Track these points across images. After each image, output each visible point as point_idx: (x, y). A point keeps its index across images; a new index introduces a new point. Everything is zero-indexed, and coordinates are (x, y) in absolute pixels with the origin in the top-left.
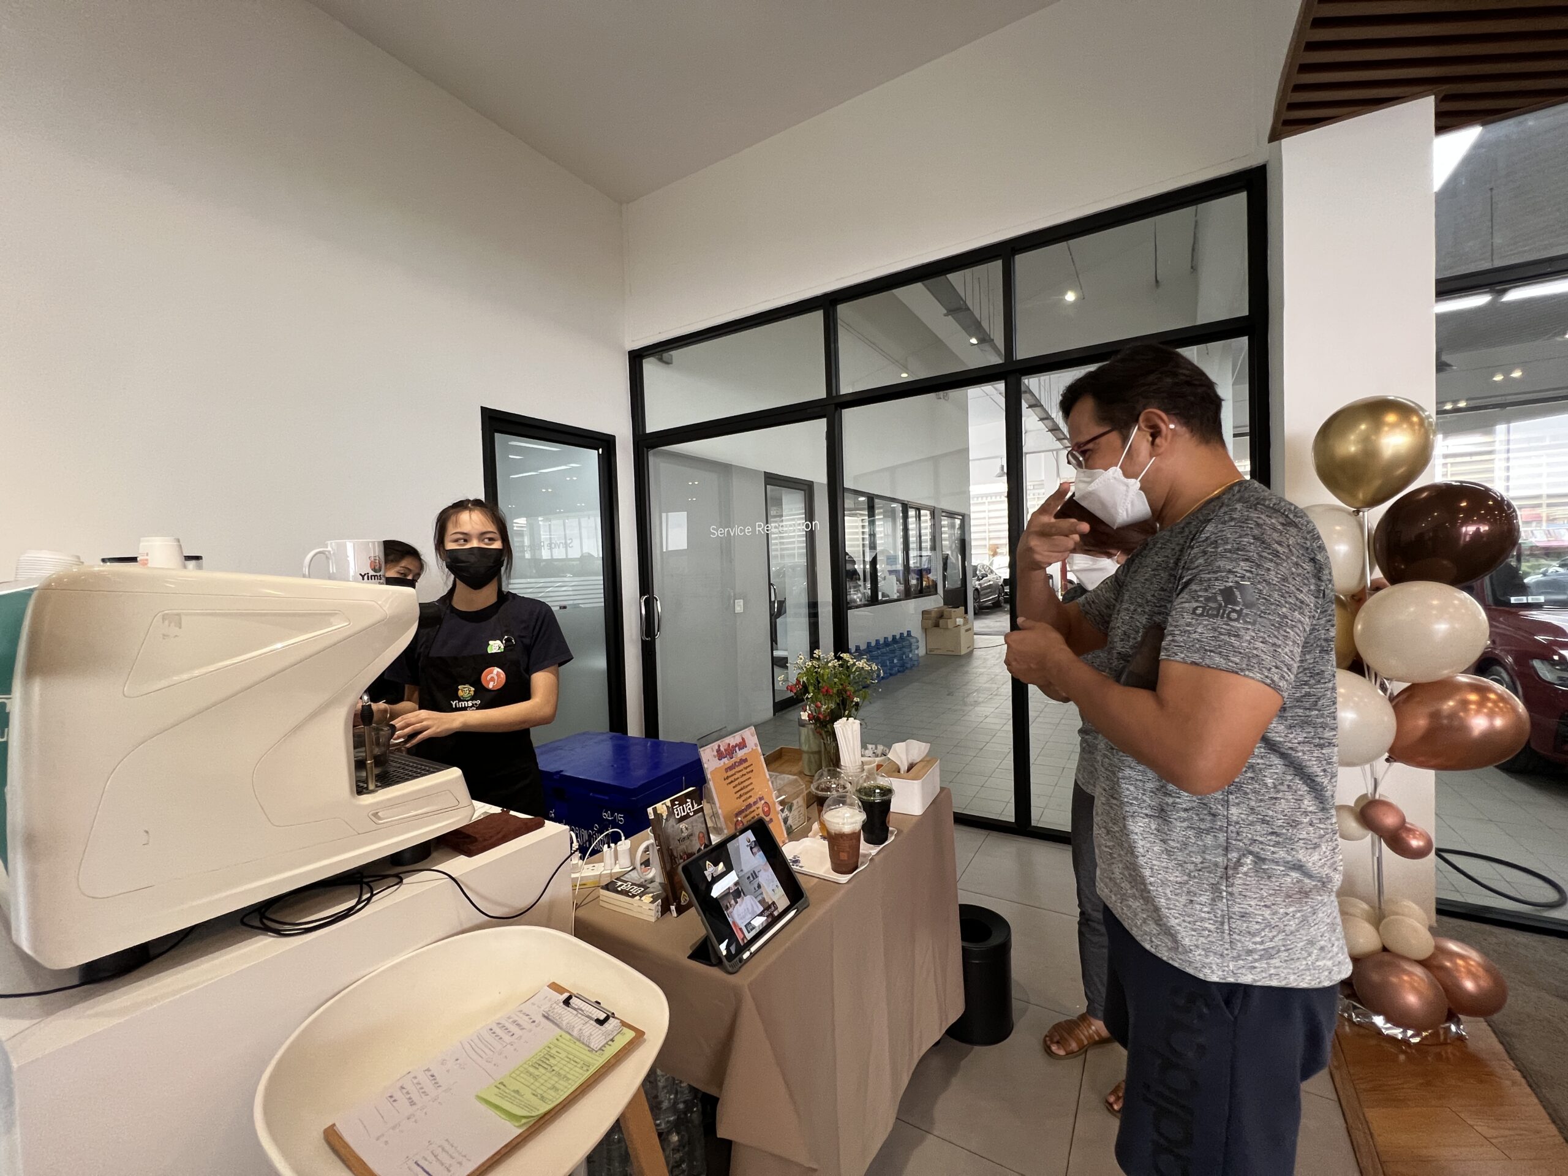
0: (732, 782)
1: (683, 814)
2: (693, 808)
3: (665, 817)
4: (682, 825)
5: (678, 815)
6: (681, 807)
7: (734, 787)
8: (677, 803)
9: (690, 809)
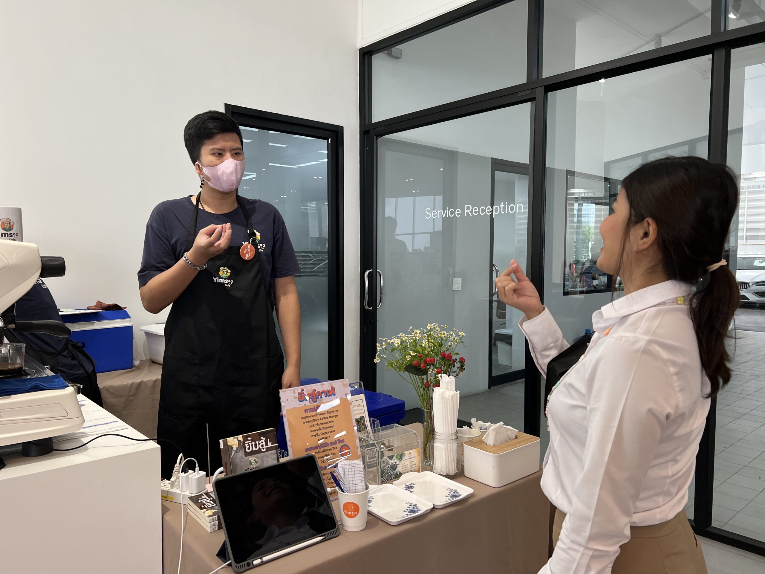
0: (310, 421)
1: (254, 449)
2: (267, 444)
3: (235, 449)
4: (252, 459)
5: (249, 449)
6: (253, 443)
7: (311, 426)
8: (249, 439)
9: (262, 446)
